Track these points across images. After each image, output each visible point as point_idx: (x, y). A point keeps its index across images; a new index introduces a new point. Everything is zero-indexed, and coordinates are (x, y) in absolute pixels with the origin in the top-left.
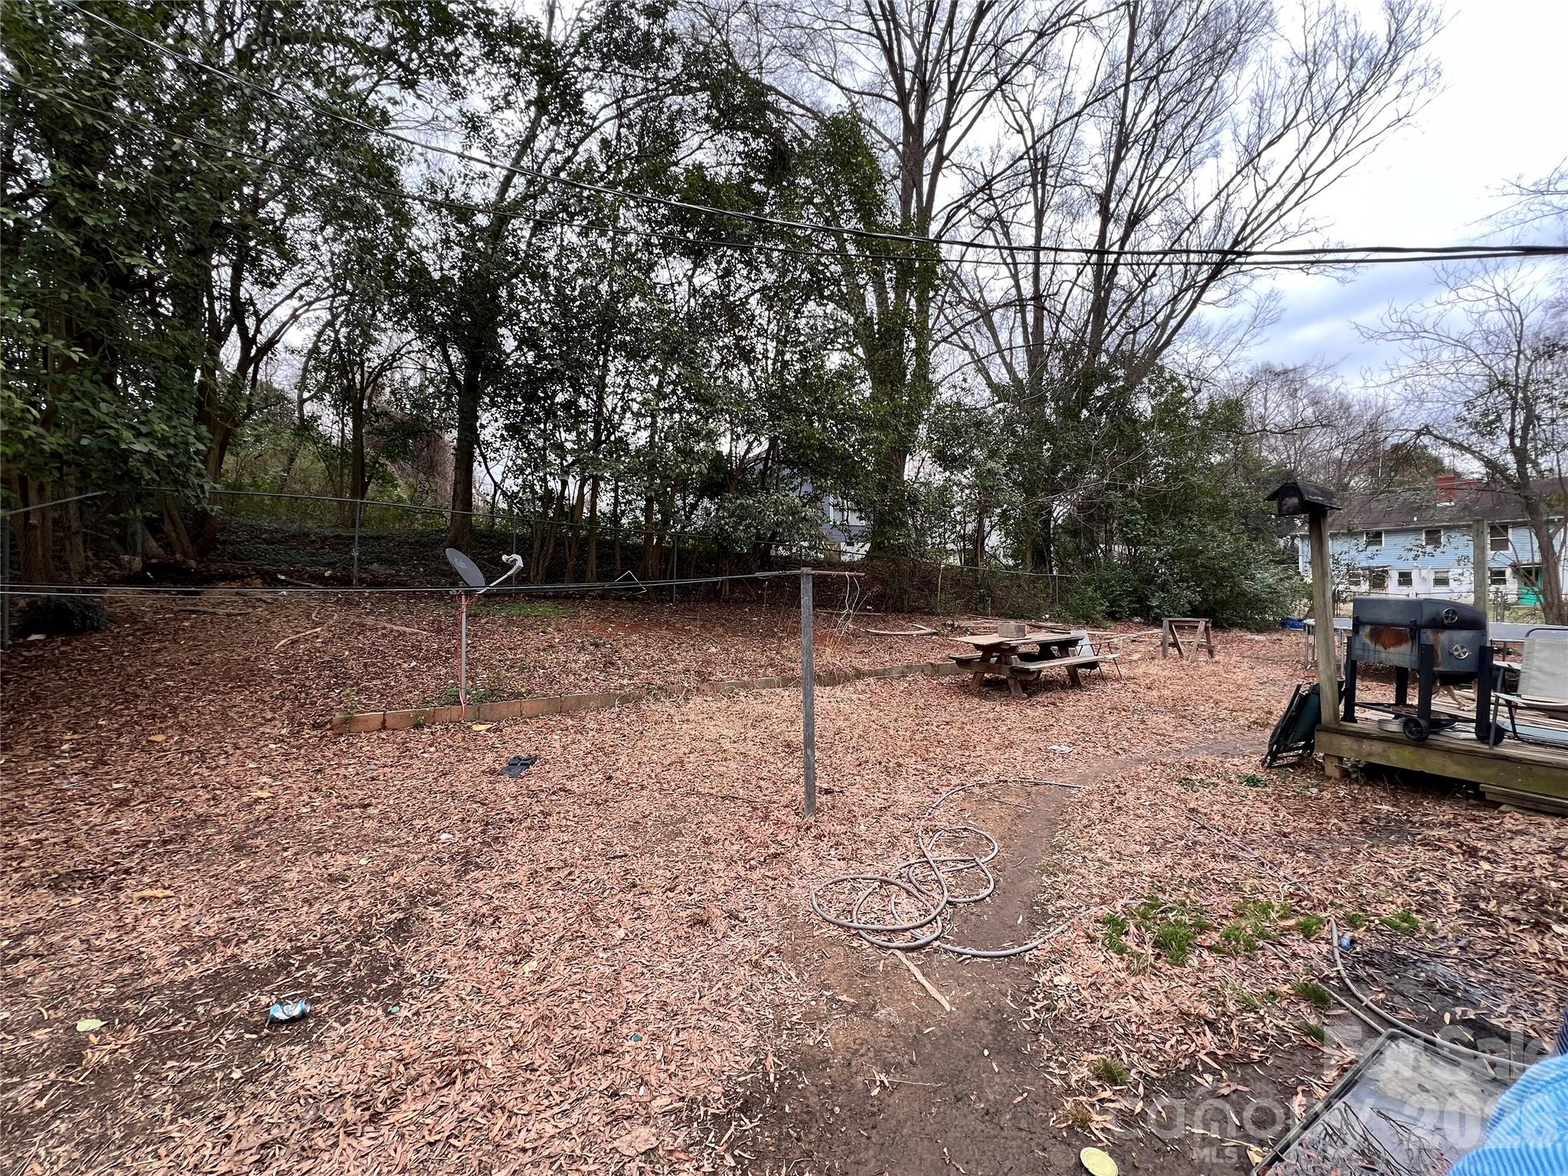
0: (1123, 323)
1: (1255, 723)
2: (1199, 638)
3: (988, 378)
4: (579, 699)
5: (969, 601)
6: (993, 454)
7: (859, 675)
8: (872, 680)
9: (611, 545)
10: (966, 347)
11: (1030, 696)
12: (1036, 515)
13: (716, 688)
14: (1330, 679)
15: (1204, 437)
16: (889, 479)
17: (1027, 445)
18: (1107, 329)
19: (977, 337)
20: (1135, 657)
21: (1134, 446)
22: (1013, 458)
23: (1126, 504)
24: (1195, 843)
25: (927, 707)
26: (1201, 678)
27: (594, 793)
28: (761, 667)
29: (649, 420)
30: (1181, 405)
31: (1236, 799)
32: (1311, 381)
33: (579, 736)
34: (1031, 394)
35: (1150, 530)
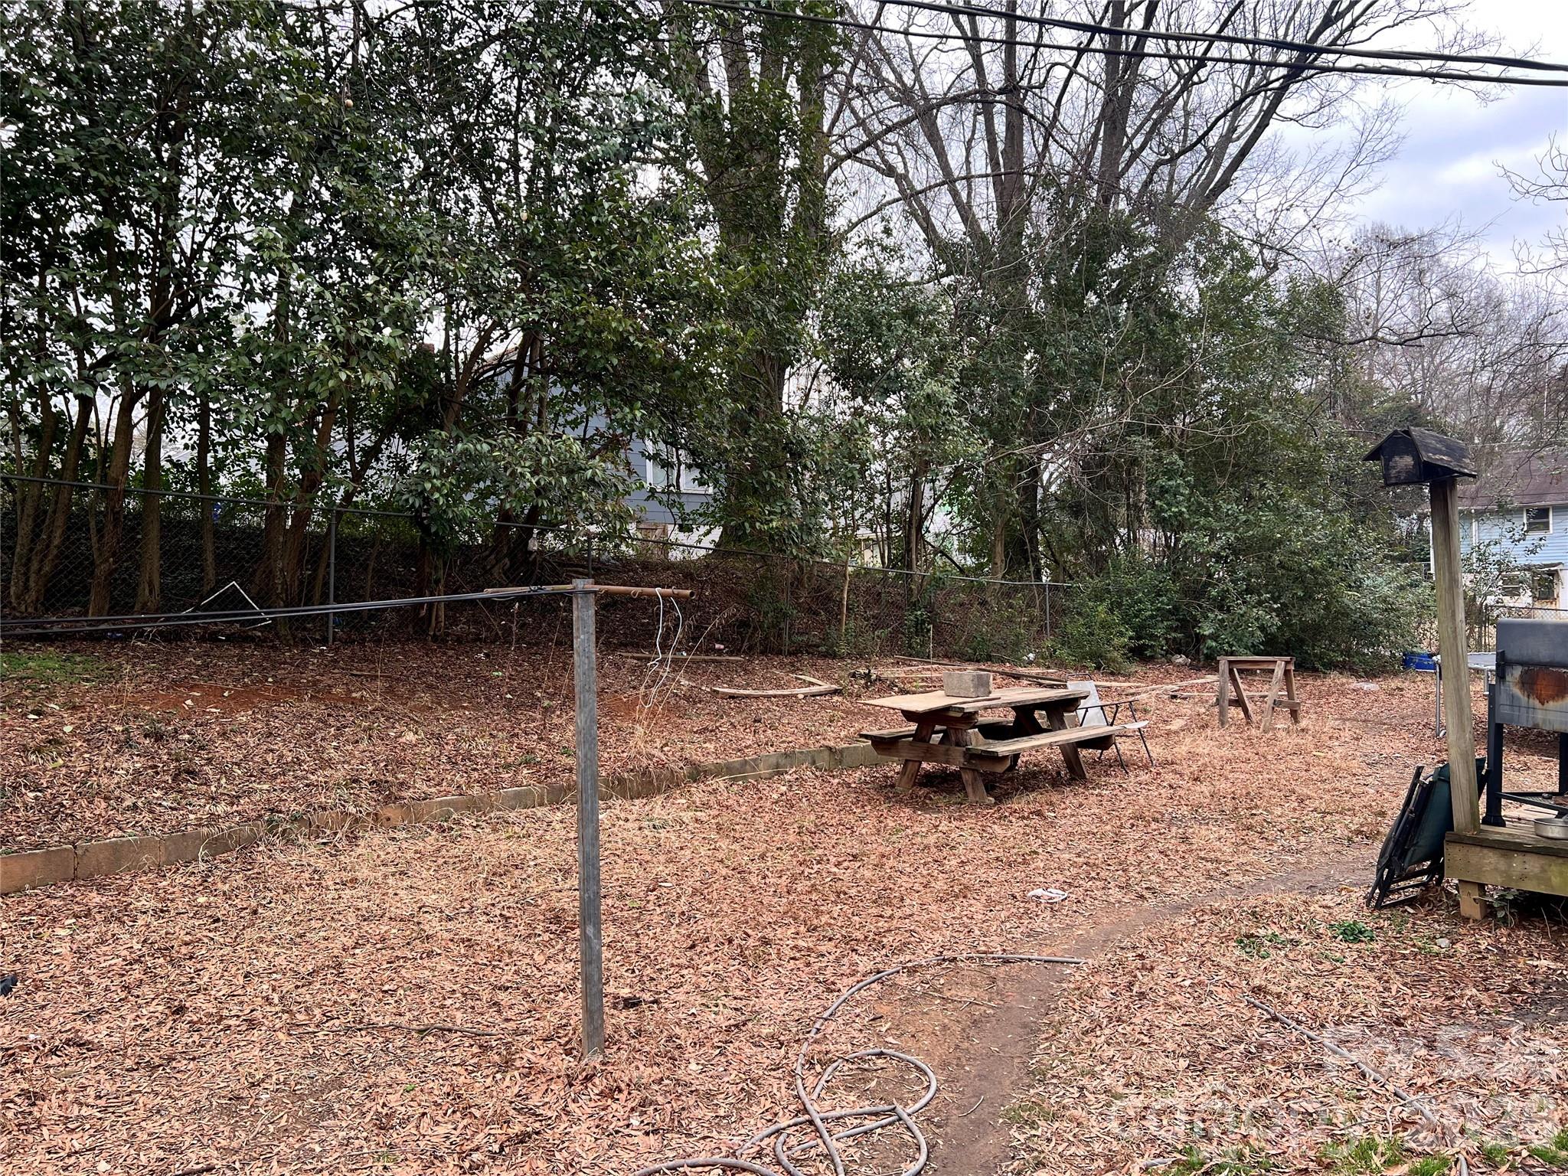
0: (1154, 143)
1: (1359, 832)
2: (1274, 690)
3: (928, 227)
4: (116, 848)
5: (896, 631)
6: (936, 368)
7: (698, 773)
8: (720, 783)
9: (195, 529)
10: (890, 171)
11: (999, 800)
12: (1011, 478)
13: (415, 815)
14: (1465, 755)
15: (1282, 346)
16: (751, 410)
17: (996, 352)
18: (1127, 154)
19: (909, 154)
20: (1176, 724)
21: (1170, 360)
22: (970, 376)
23: (1160, 459)
24: (1261, 1047)
25: (820, 828)
26: (1278, 758)
27: (145, 1045)
28: (507, 766)
29: (273, 279)
30: (1247, 291)
31: (1327, 965)
32: (1445, 259)
33: (114, 927)
34: (1002, 262)
35: (1200, 504)
